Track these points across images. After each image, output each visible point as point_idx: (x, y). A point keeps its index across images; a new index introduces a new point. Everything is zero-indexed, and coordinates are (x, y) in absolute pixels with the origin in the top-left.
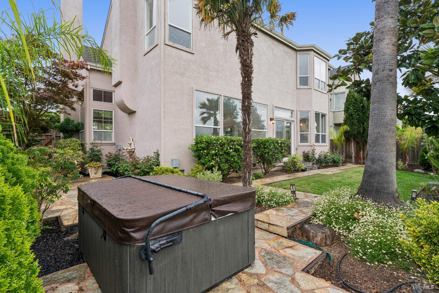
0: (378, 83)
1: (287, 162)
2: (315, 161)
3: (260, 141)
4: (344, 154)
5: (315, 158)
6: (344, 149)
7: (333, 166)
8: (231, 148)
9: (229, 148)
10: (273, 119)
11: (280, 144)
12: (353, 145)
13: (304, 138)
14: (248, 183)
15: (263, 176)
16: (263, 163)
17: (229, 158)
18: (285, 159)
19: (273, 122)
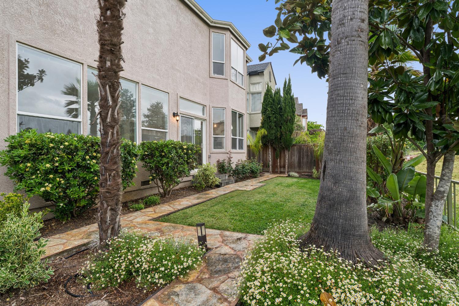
0: (343, 41)
1: (197, 176)
2: (232, 172)
3: (154, 146)
4: (261, 161)
5: (232, 168)
6: (261, 157)
7: (251, 177)
8: (92, 158)
9: (87, 157)
10: (177, 114)
11: (185, 151)
12: (270, 152)
13: (218, 144)
14: (109, 231)
15: (159, 201)
16: (160, 179)
17: (89, 176)
18: (195, 172)
19: (178, 118)
